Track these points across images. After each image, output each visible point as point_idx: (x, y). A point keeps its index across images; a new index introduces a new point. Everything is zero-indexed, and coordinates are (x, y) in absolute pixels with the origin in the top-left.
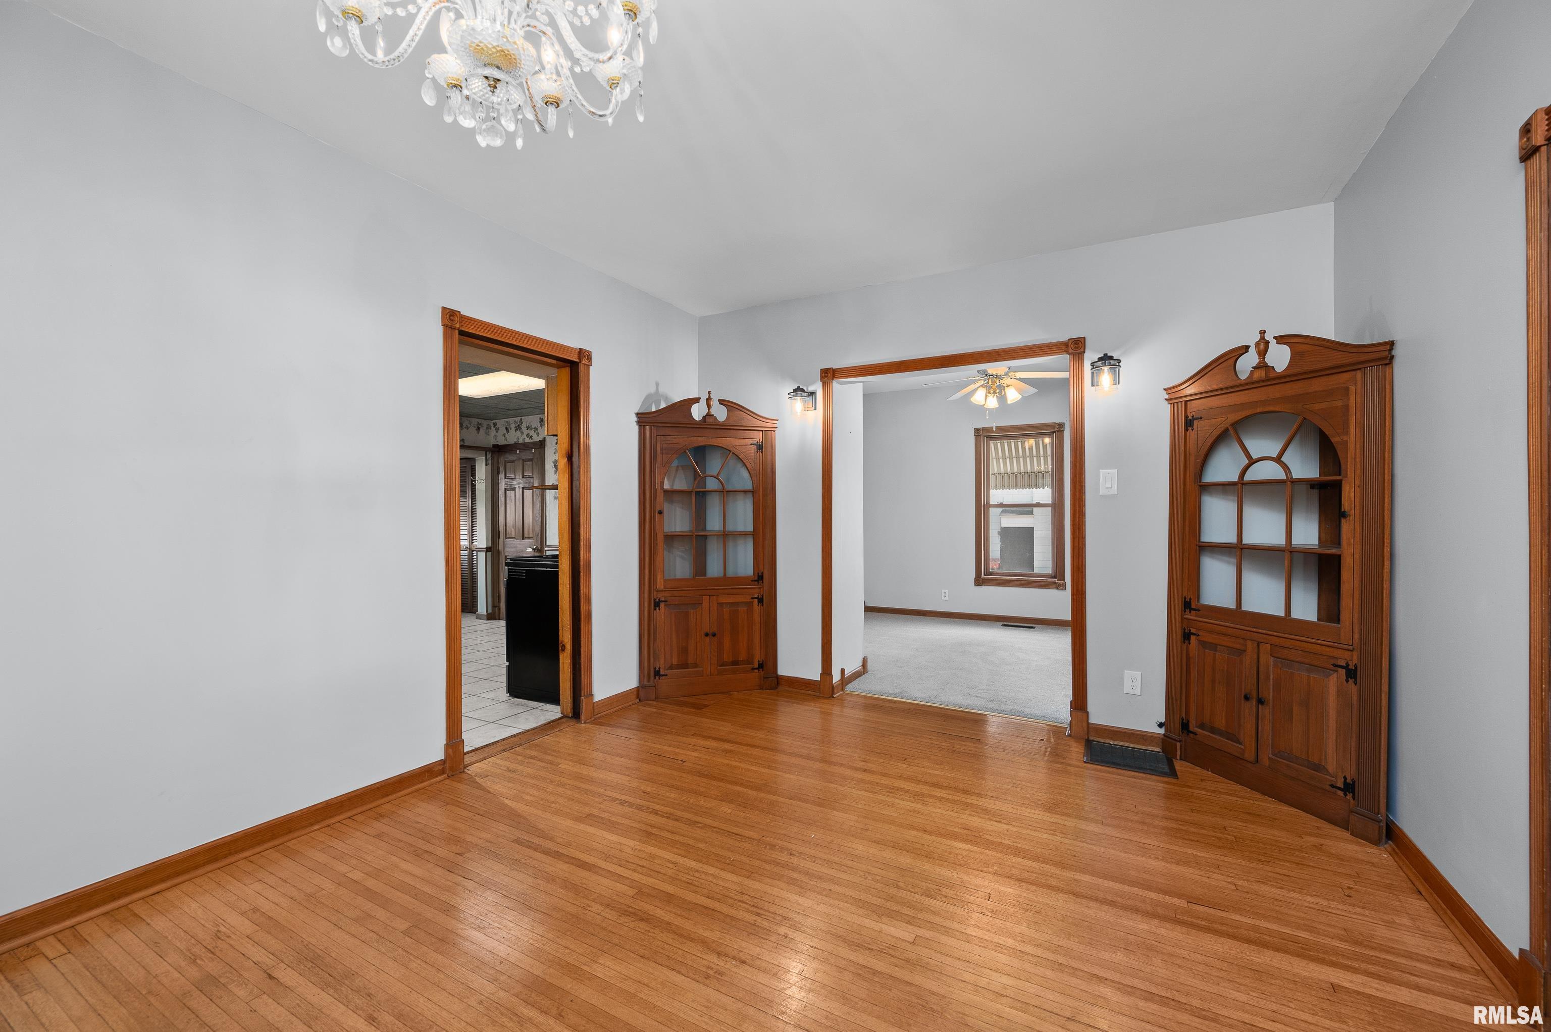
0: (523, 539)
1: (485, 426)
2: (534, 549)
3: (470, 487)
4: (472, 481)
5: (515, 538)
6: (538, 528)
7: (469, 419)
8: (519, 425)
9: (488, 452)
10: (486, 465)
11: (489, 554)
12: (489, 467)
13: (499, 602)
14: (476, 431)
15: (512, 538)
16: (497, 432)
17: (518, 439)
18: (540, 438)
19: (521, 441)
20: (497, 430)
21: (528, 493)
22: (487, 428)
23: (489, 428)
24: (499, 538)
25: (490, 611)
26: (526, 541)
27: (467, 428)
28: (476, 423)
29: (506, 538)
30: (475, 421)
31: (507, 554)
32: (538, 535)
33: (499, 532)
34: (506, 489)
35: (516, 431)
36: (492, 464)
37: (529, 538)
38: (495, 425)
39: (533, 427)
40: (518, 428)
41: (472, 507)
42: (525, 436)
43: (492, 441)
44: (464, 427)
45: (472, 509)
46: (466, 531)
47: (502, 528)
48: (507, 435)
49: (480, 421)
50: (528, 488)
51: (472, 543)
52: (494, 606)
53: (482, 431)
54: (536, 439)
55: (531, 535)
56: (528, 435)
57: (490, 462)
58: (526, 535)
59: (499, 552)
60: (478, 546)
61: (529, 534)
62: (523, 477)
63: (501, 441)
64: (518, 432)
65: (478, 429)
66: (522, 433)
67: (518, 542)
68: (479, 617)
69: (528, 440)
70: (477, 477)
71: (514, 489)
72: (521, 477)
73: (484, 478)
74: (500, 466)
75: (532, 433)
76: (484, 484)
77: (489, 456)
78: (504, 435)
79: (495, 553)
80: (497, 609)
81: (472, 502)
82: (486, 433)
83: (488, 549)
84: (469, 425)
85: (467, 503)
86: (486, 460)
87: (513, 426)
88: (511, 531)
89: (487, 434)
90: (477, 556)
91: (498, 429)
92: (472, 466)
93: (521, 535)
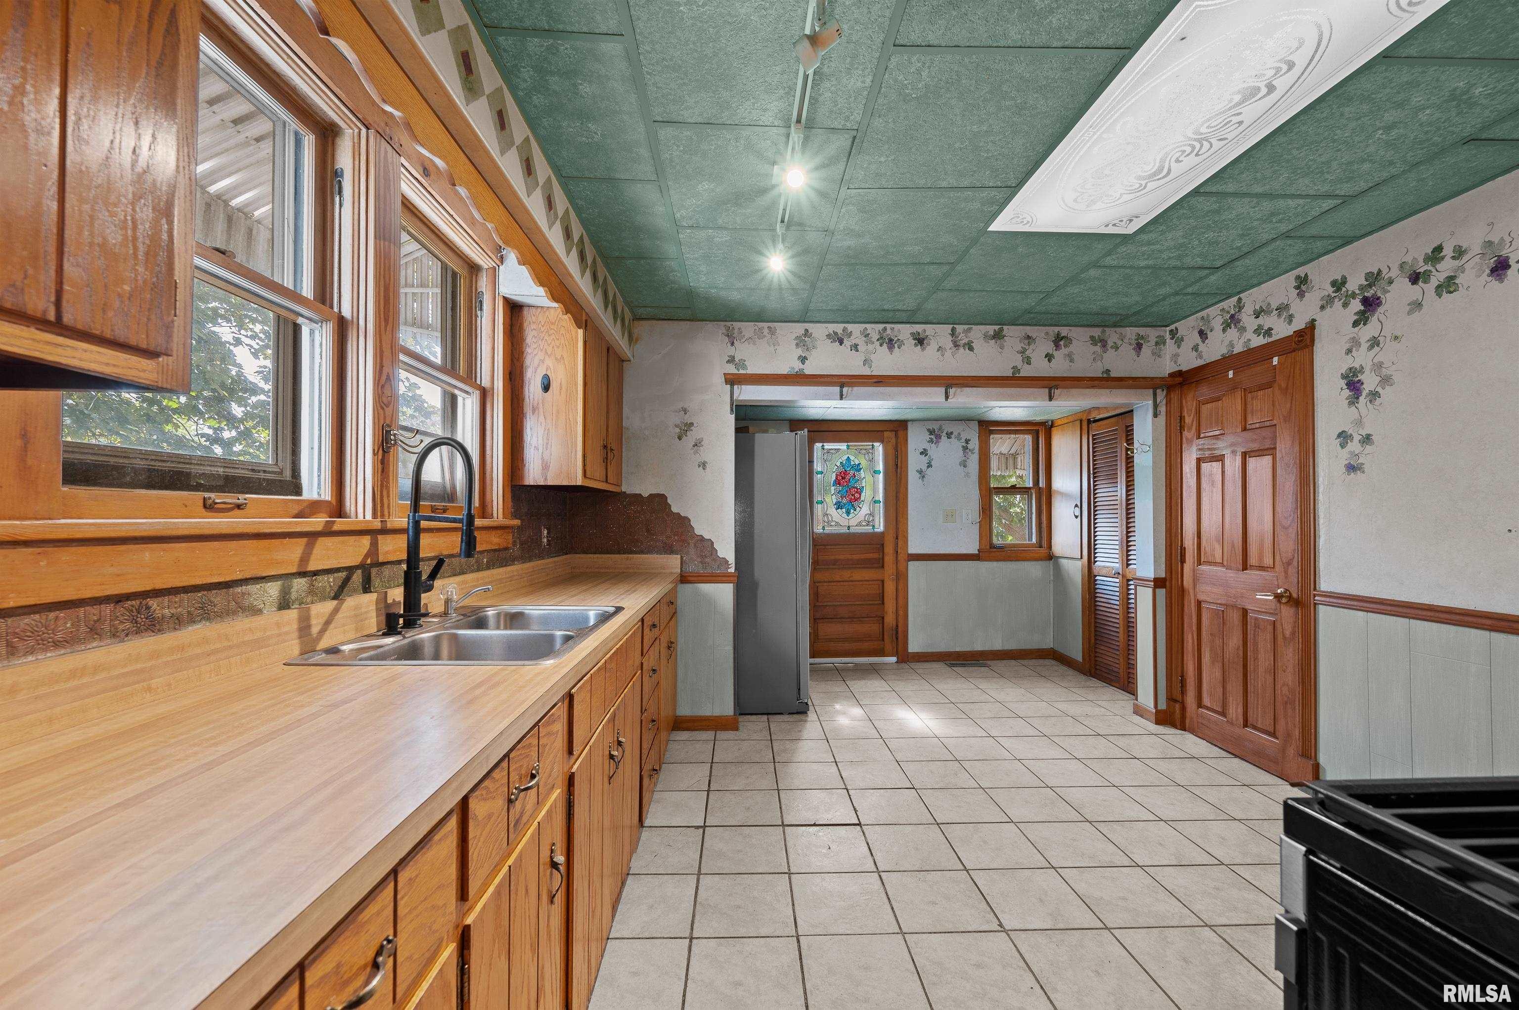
0: (1245, 568)
1: (1153, 340)
2: (1278, 597)
3: (1124, 464)
4: (1127, 450)
5: (1222, 564)
6: (1289, 545)
7: (1119, 330)
8: (1232, 317)
9: (1159, 391)
10: (1155, 415)
11: (1161, 592)
12: (1162, 419)
13: (1183, 692)
14: (1133, 353)
15: (1215, 564)
16: (1179, 347)
17: (1231, 345)
18: (1299, 324)
19: (1239, 348)
20: (1179, 342)
21: (1260, 467)
22: (1157, 344)
23: (1161, 342)
24: (1183, 561)
25: (1162, 706)
26: (1253, 575)
27: (1116, 348)
28: (1134, 337)
29: (1199, 563)
30: (1131, 333)
31: (1201, 597)
32: (1289, 563)
33: (1183, 550)
34: (1199, 461)
35: (1224, 330)
36: (1168, 414)
37: (1262, 568)
38: (1173, 333)
39: (1274, 306)
40: (1232, 321)
41: (1127, 500)
42: (1249, 334)
43: (1166, 367)
44: (1109, 347)
45: (1127, 505)
46: (1117, 543)
47: (1189, 541)
48: (1202, 347)
49: (1142, 331)
50: (1259, 453)
51: (1128, 565)
52: (1171, 699)
53: (1146, 350)
54: (1282, 330)
55: (1268, 561)
56: (1257, 331)
57: (1162, 409)
58: (1253, 560)
59: (1182, 591)
60: (1139, 574)
61: (1261, 557)
62: (1245, 429)
63: (1188, 361)
64: (1233, 333)
65: (1139, 347)
66: (1243, 329)
67: (1231, 574)
68: (1138, 711)
69: (1258, 341)
70: (1135, 441)
71: (1220, 459)
72: (1239, 430)
73: (1150, 442)
74: (1185, 414)
75: (1267, 321)
76: (1150, 454)
77: (1161, 395)
78: (1195, 348)
79: (1175, 592)
80: (1178, 706)
81: (1127, 491)
82: (1153, 354)
83: (1158, 583)
84: (1119, 343)
85: (1119, 494)
86: (1156, 406)
87: (1217, 324)
88: (1213, 548)
89: (1157, 354)
90: (1136, 594)
91: (1182, 340)
92: (1127, 427)
93: (1240, 558)
